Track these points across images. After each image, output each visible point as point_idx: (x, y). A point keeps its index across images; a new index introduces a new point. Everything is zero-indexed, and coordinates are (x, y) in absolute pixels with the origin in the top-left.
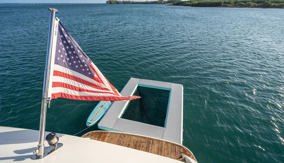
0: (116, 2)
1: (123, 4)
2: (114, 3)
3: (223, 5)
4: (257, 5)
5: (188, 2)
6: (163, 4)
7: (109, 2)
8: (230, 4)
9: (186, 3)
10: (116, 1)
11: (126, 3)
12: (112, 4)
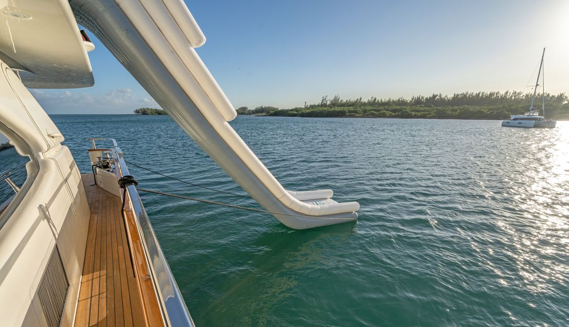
0: (156, 112)
2: (151, 113)
3: (347, 114)
4: (393, 114)
5: (292, 110)
6: (247, 114)
7: (140, 112)
8: (358, 113)
9: (290, 112)
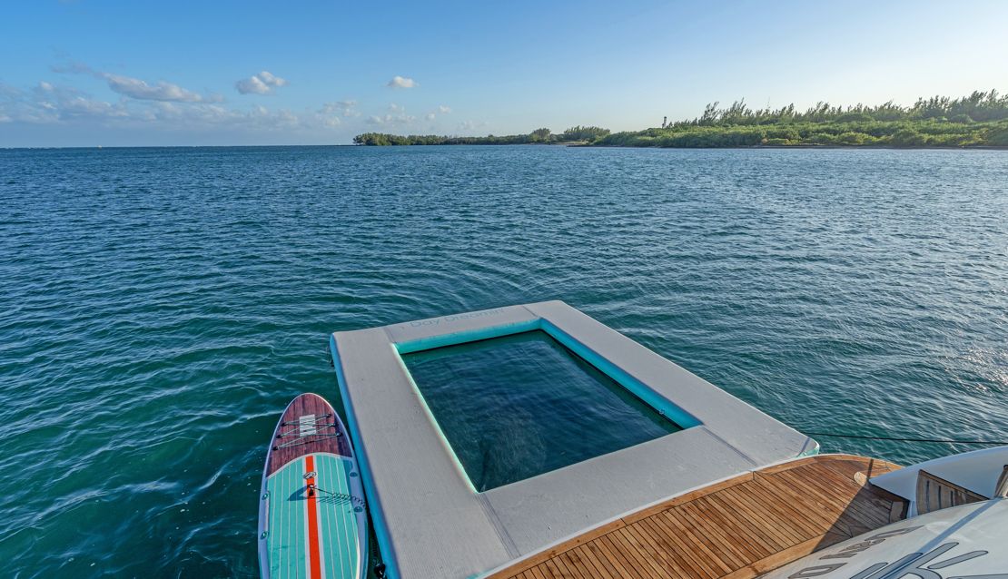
0: (388, 140)
1: (412, 144)
2: (380, 142)
3: (765, 140)
4: (875, 139)
6: (550, 143)
7: (363, 140)
8: (789, 139)
10: (388, 136)
11: (423, 141)
12: (375, 145)
